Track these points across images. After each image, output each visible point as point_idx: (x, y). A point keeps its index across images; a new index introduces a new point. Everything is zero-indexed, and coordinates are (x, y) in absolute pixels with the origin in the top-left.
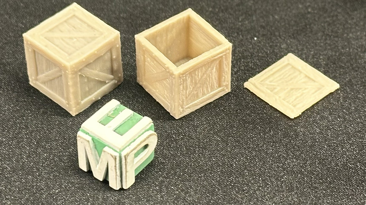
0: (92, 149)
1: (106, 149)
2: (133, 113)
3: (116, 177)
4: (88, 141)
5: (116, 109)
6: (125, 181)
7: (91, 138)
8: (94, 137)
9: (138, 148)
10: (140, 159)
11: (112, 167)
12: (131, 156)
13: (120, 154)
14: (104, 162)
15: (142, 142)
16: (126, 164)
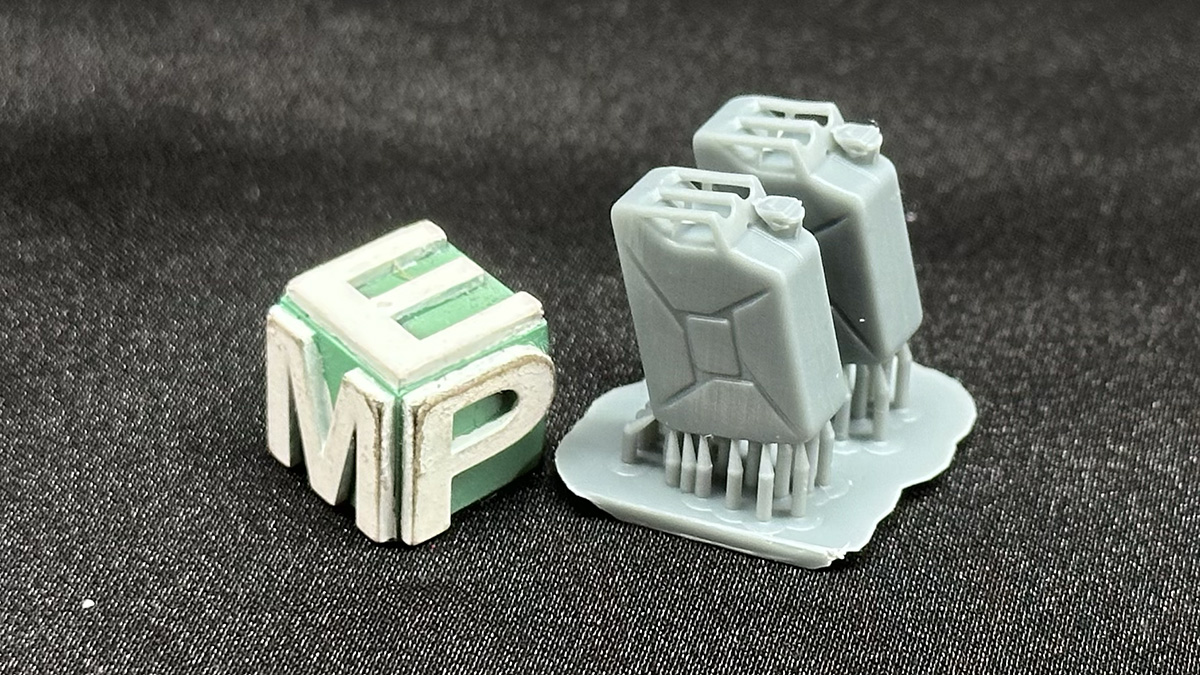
0: (311, 377)
1: (354, 376)
2: (485, 278)
3: (379, 488)
4: (300, 343)
5: (427, 256)
6: (410, 511)
7: (313, 333)
8: (322, 332)
9: (471, 395)
10: (479, 443)
11: (366, 448)
12: (441, 416)
13: (399, 401)
14: (344, 425)
15: (490, 374)
16: (415, 444)
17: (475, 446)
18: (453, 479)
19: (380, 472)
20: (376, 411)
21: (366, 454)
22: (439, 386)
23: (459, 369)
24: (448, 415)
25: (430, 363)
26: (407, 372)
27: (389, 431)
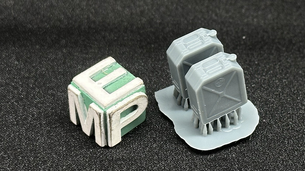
0: (81, 104)
1: (92, 105)
2: (127, 73)
3: (101, 134)
4: (77, 95)
5: (111, 67)
6: (110, 139)
7: (80, 92)
8: (83, 92)
9: (125, 108)
10: (128, 119)
11: (97, 124)
12: (117, 115)
13: (105, 112)
14: (90, 117)
15: (129, 102)
16: (110, 123)
17: (127, 120)
18: (121, 129)
19: (101, 130)
20: (99, 115)
21: (97, 125)
22: (116, 107)
23: (121, 101)
24: (119, 114)
25: (113, 101)
26: (107, 104)
27: (103, 119)
